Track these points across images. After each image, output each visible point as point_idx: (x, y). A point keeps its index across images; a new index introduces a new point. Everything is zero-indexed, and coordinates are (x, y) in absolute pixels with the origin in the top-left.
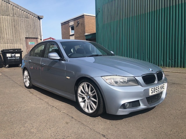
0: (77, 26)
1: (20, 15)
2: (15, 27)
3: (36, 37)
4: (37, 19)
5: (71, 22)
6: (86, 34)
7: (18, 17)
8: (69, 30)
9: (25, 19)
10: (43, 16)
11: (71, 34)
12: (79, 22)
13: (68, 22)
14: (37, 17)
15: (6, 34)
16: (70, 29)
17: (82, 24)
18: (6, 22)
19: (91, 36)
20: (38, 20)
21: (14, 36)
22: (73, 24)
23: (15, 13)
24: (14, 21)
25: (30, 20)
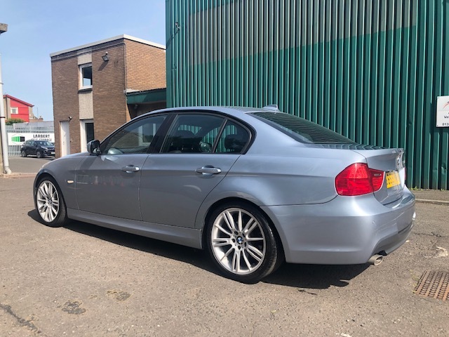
0: (101, 69)
5: (84, 56)
6: (129, 91)
8: (78, 76)
11: (81, 87)
12: (108, 56)
13: (74, 54)
16: (81, 75)
17: (116, 62)
19: (144, 97)
22: (91, 61)
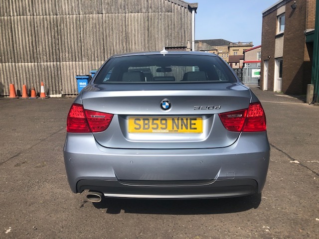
0: (290, 16)
1: (158, 8)
2: (148, 30)
3: (182, 46)
4: (186, 11)
6: (308, 31)
7: (154, 12)
8: (276, 25)
9: (165, 15)
10: (197, 4)
11: (278, 33)
12: (295, 5)
13: (275, 8)
14: (187, 7)
15: (135, 44)
16: (278, 24)
17: (301, 9)
18: (136, 23)
20: (189, 13)
21: (147, 46)
22: (284, 11)
23: (149, 5)
24: (148, 20)
25: (174, 15)
